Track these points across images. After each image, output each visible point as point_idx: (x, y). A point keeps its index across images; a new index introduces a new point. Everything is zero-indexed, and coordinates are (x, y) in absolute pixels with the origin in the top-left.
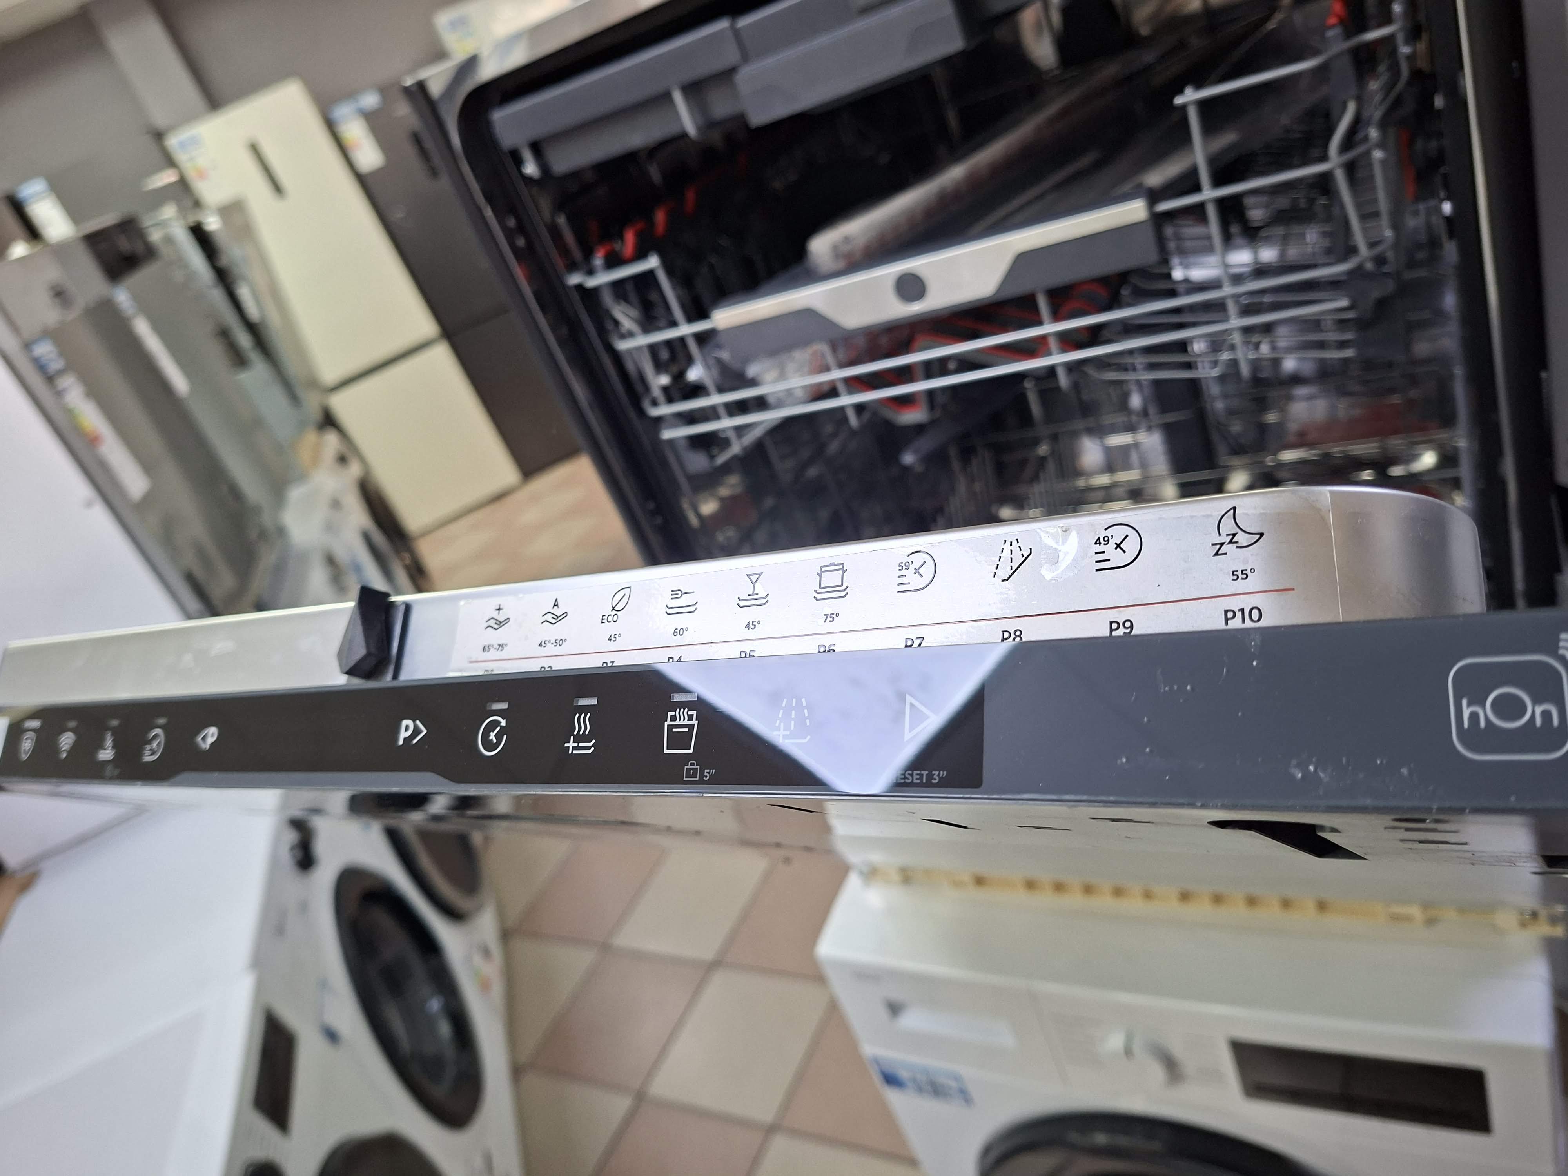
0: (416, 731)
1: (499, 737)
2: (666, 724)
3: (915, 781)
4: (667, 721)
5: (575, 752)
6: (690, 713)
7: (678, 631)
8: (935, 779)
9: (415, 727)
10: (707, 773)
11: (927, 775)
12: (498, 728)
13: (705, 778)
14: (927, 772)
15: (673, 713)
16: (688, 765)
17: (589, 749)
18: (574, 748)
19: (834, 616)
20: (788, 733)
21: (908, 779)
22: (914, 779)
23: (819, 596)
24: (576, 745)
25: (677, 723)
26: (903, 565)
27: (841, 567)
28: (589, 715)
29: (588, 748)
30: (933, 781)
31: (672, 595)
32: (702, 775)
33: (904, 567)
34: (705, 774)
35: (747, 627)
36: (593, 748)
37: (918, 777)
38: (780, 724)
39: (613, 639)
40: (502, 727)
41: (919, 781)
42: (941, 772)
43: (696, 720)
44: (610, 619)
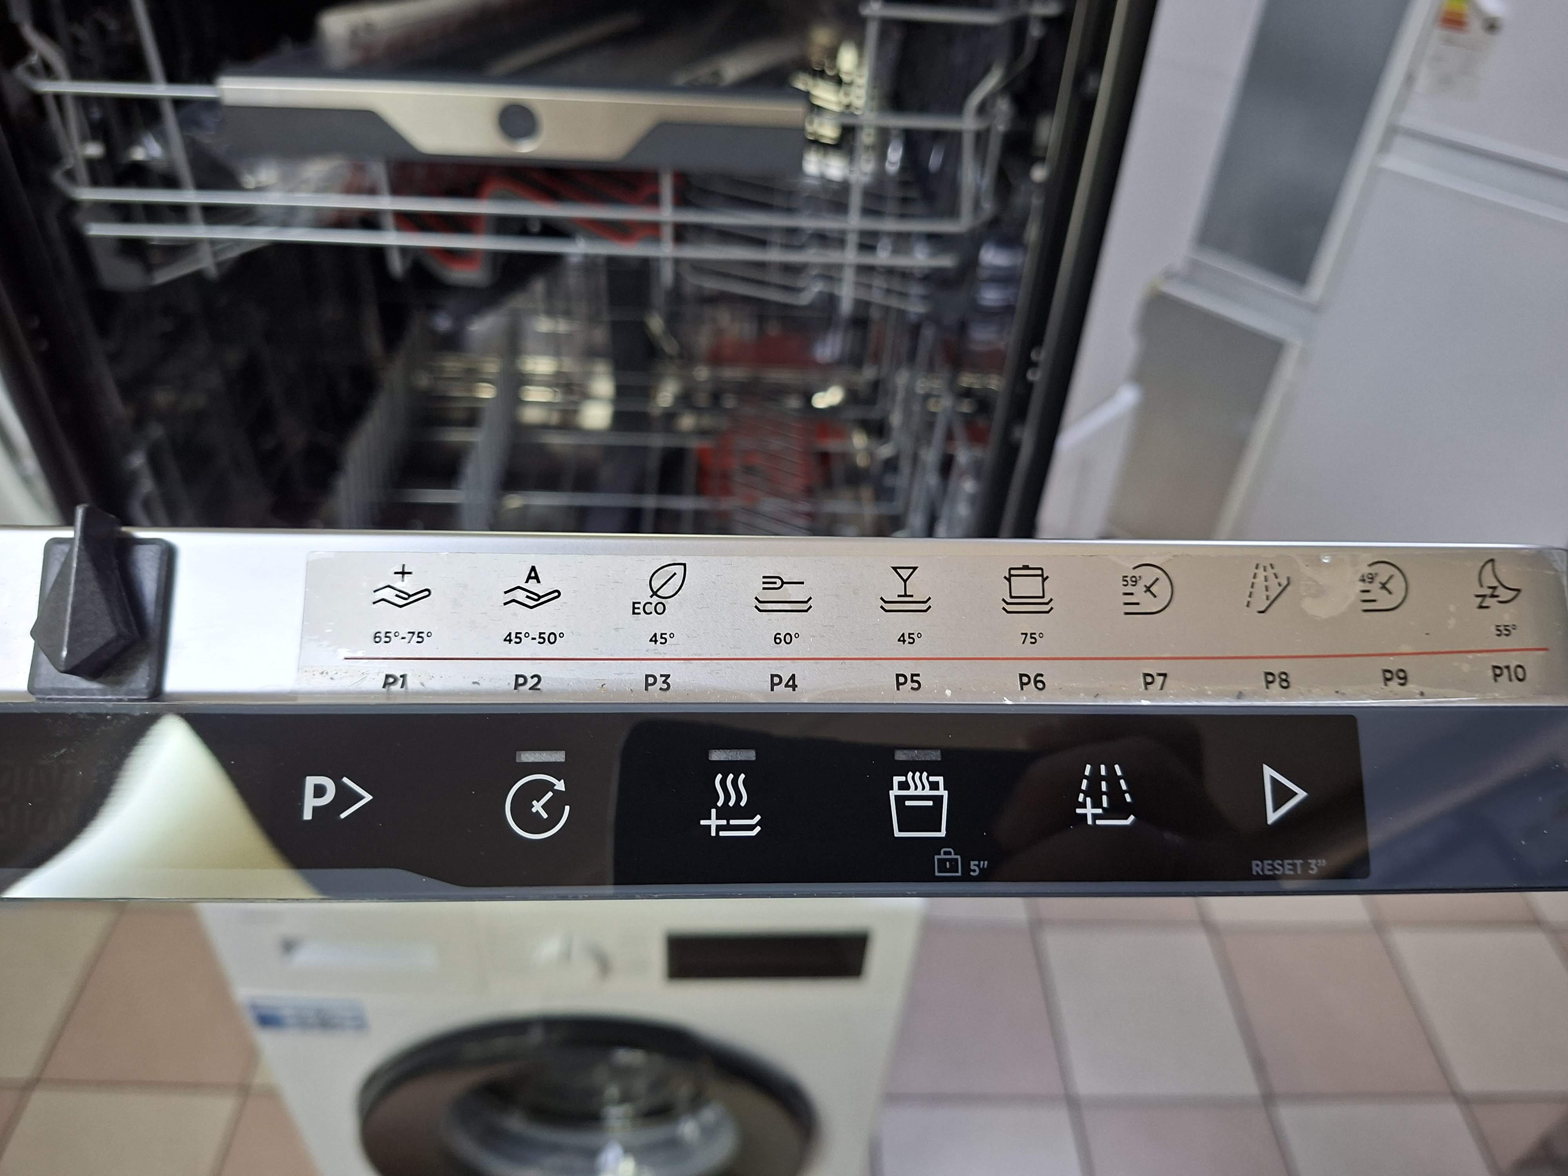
0: (345, 797)
1: (555, 809)
2: (892, 794)
3: (1288, 872)
4: (892, 789)
5: (722, 834)
6: (932, 779)
7: (782, 637)
8: (1312, 869)
9: (341, 789)
10: (975, 865)
11: (1302, 865)
12: (550, 794)
13: (972, 873)
14: (1301, 861)
15: (903, 779)
16: (940, 854)
17: (752, 830)
18: (719, 828)
19: (1036, 636)
20: (1100, 811)
21: (1278, 870)
22: (1286, 870)
23: (1010, 608)
24: (724, 822)
25: (911, 792)
26: (1128, 579)
27: (1039, 572)
28: (742, 776)
29: (751, 828)
30: (1311, 872)
31: (764, 583)
32: (966, 869)
33: (1130, 582)
34: (972, 867)
35: (902, 639)
36: (758, 829)
37: (1291, 867)
38: (1085, 800)
39: (660, 640)
40: (556, 792)
41: (1292, 873)
42: (1319, 861)
43: (945, 790)
44: (649, 608)
